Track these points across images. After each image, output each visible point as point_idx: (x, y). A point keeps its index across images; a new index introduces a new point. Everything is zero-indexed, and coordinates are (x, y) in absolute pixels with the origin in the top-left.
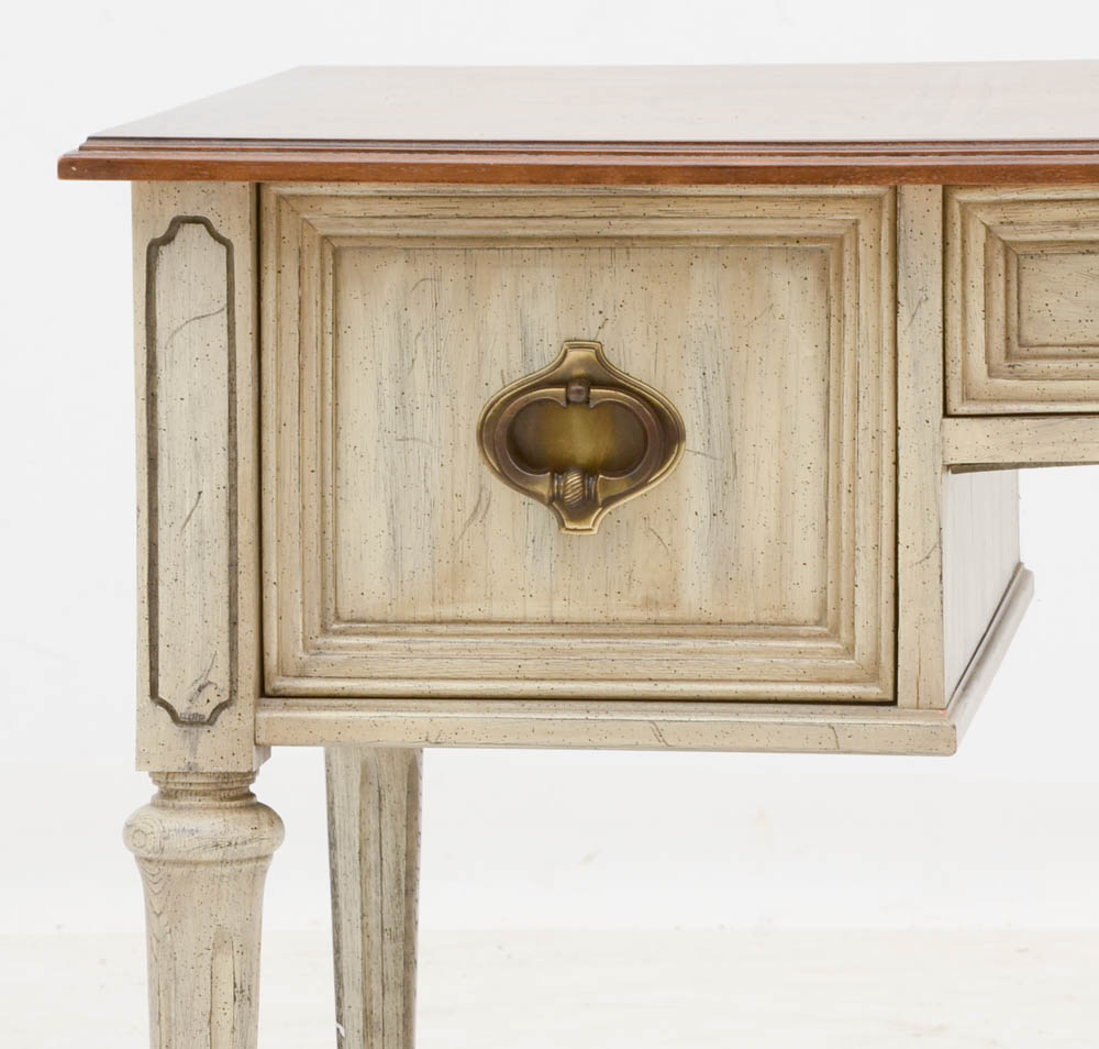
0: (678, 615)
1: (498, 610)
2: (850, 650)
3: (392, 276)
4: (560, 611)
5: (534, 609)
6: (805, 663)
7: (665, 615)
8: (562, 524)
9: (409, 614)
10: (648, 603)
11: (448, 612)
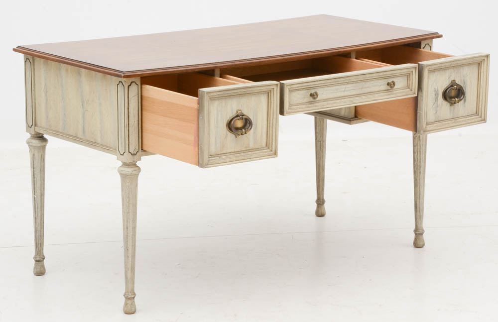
0: (250, 148)
1: (229, 151)
2: (272, 151)
3: (216, 103)
4: (236, 150)
5: (233, 150)
6: (267, 153)
7: (248, 149)
8: (236, 137)
9: (218, 153)
10: (246, 147)
11: (222, 152)
